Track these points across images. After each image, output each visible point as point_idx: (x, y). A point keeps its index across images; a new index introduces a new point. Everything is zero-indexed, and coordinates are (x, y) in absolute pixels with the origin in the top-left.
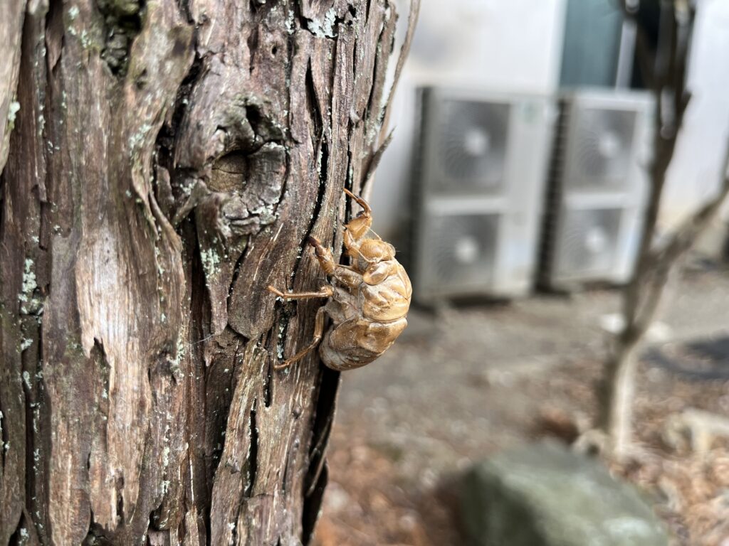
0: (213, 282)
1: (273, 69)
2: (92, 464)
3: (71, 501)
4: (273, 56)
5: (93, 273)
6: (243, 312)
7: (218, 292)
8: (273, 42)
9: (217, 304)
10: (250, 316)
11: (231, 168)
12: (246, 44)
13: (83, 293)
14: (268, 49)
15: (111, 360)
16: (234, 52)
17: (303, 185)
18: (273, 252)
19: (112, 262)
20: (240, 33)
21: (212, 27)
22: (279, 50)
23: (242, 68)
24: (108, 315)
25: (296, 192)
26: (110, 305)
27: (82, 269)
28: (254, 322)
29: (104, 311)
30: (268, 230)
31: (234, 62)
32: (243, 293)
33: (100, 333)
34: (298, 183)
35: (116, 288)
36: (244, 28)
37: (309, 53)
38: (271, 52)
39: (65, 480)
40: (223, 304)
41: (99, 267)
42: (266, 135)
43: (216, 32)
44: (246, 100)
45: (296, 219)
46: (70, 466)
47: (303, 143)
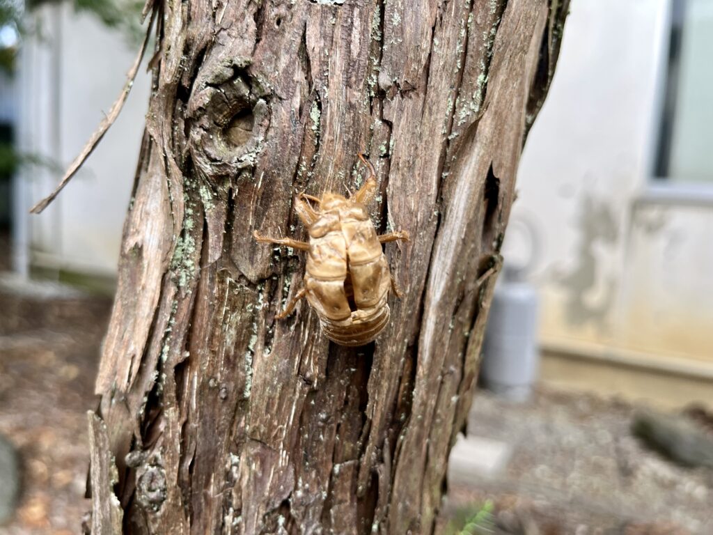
0: (210, 216)
1: (276, 38)
2: (124, 337)
3: (111, 359)
4: (277, 27)
5: (148, 197)
6: (244, 252)
7: (215, 226)
8: (276, 15)
9: (213, 236)
10: (250, 258)
11: (246, 125)
12: (252, 19)
13: (137, 210)
14: (272, 21)
15: (145, 262)
16: (240, 26)
17: (284, 137)
18: (262, 199)
19: (159, 191)
20: (246, 11)
21: (224, 9)
22: (282, 21)
23: (246, 38)
24: (152, 229)
25: (276, 144)
26: (154, 224)
27: (142, 193)
28: (252, 264)
29: (149, 226)
30: (246, 174)
31: (239, 34)
32: (242, 235)
33: (143, 241)
34: (279, 135)
35: (159, 211)
36: (250, 6)
37: (304, 19)
38: (275, 24)
39: (112, 343)
40: (219, 238)
41: (152, 194)
42: (257, 93)
43: (227, 12)
44: (231, 61)
45: (279, 170)
46: (117, 334)
47: (287, 99)
